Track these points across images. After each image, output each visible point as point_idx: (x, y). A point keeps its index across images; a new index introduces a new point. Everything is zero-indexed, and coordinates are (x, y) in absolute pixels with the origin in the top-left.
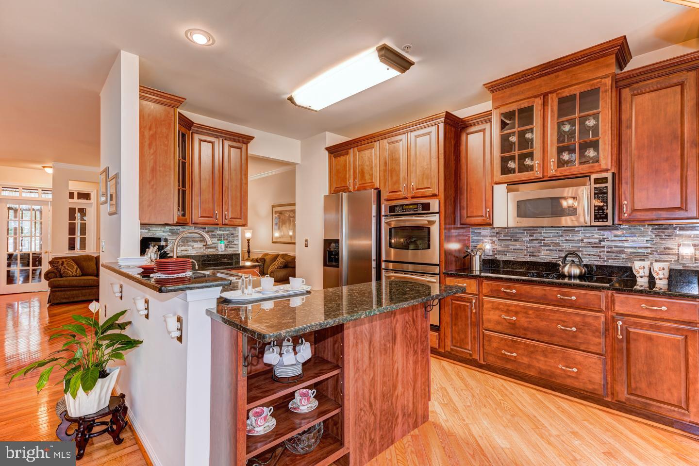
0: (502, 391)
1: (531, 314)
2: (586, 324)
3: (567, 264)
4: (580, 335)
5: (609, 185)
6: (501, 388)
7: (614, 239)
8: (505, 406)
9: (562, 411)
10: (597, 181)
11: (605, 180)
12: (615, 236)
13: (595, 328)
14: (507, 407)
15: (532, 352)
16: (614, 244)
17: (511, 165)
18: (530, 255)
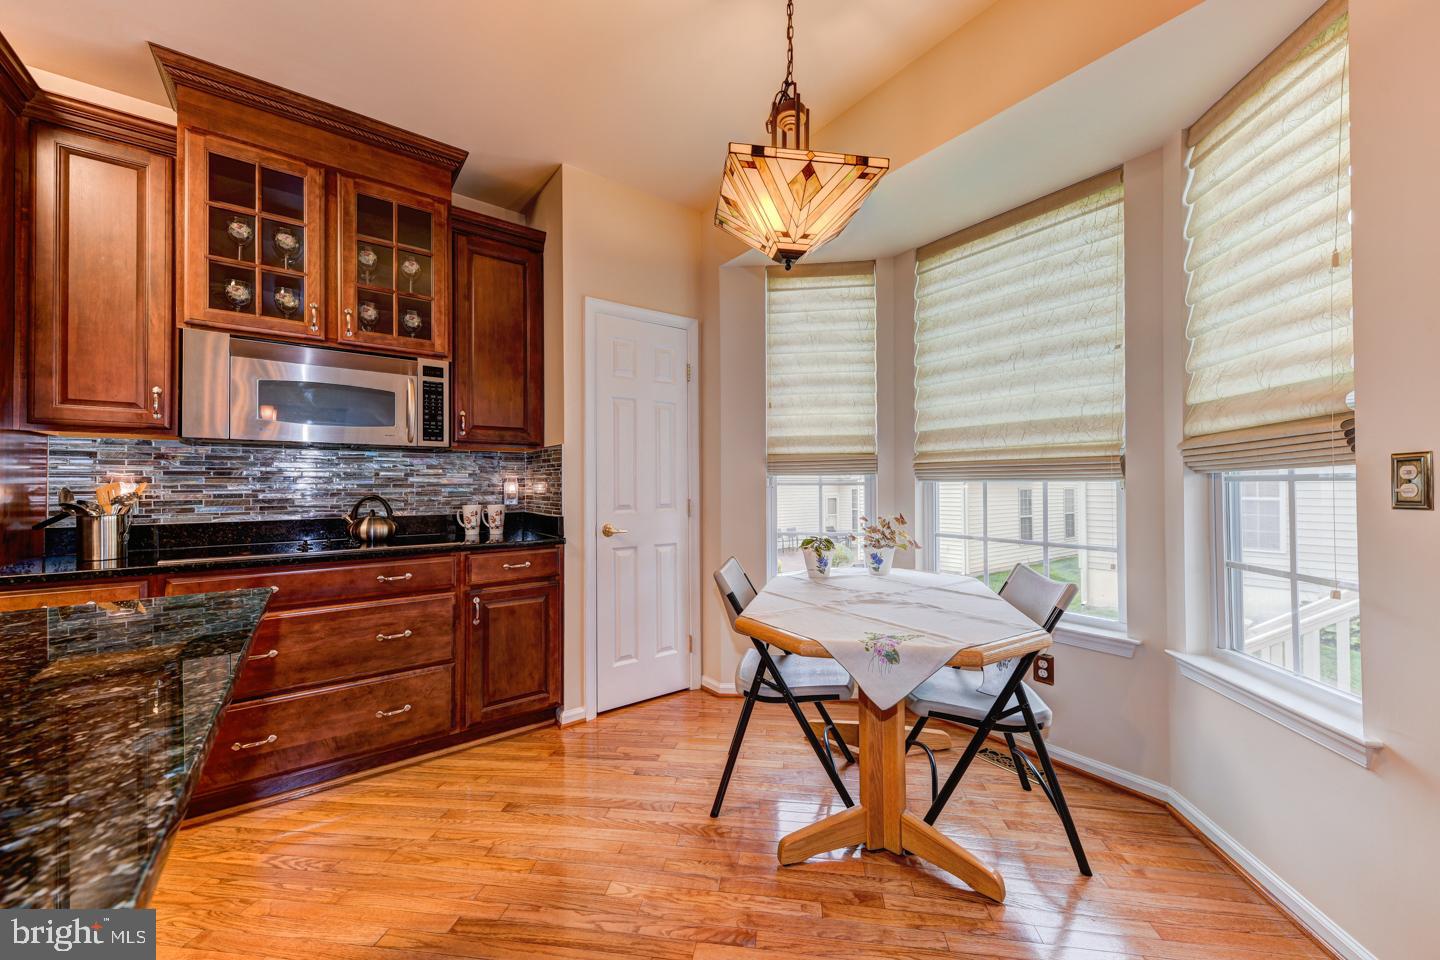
0: (252, 842)
1: (317, 631)
2: (427, 618)
3: (363, 519)
4: (419, 639)
5: (445, 380)
6: (242, 836)
7: (426, 471)
8: (292, 863)
9: (397, 796)
10: (428, 371)
11: (438, 372)
12: (430, 467)
13: (441, 619)
14: (297, 864)
15: (319, 713)
16: (427, 480)
17: (236, 290)
18: (261, 508)
